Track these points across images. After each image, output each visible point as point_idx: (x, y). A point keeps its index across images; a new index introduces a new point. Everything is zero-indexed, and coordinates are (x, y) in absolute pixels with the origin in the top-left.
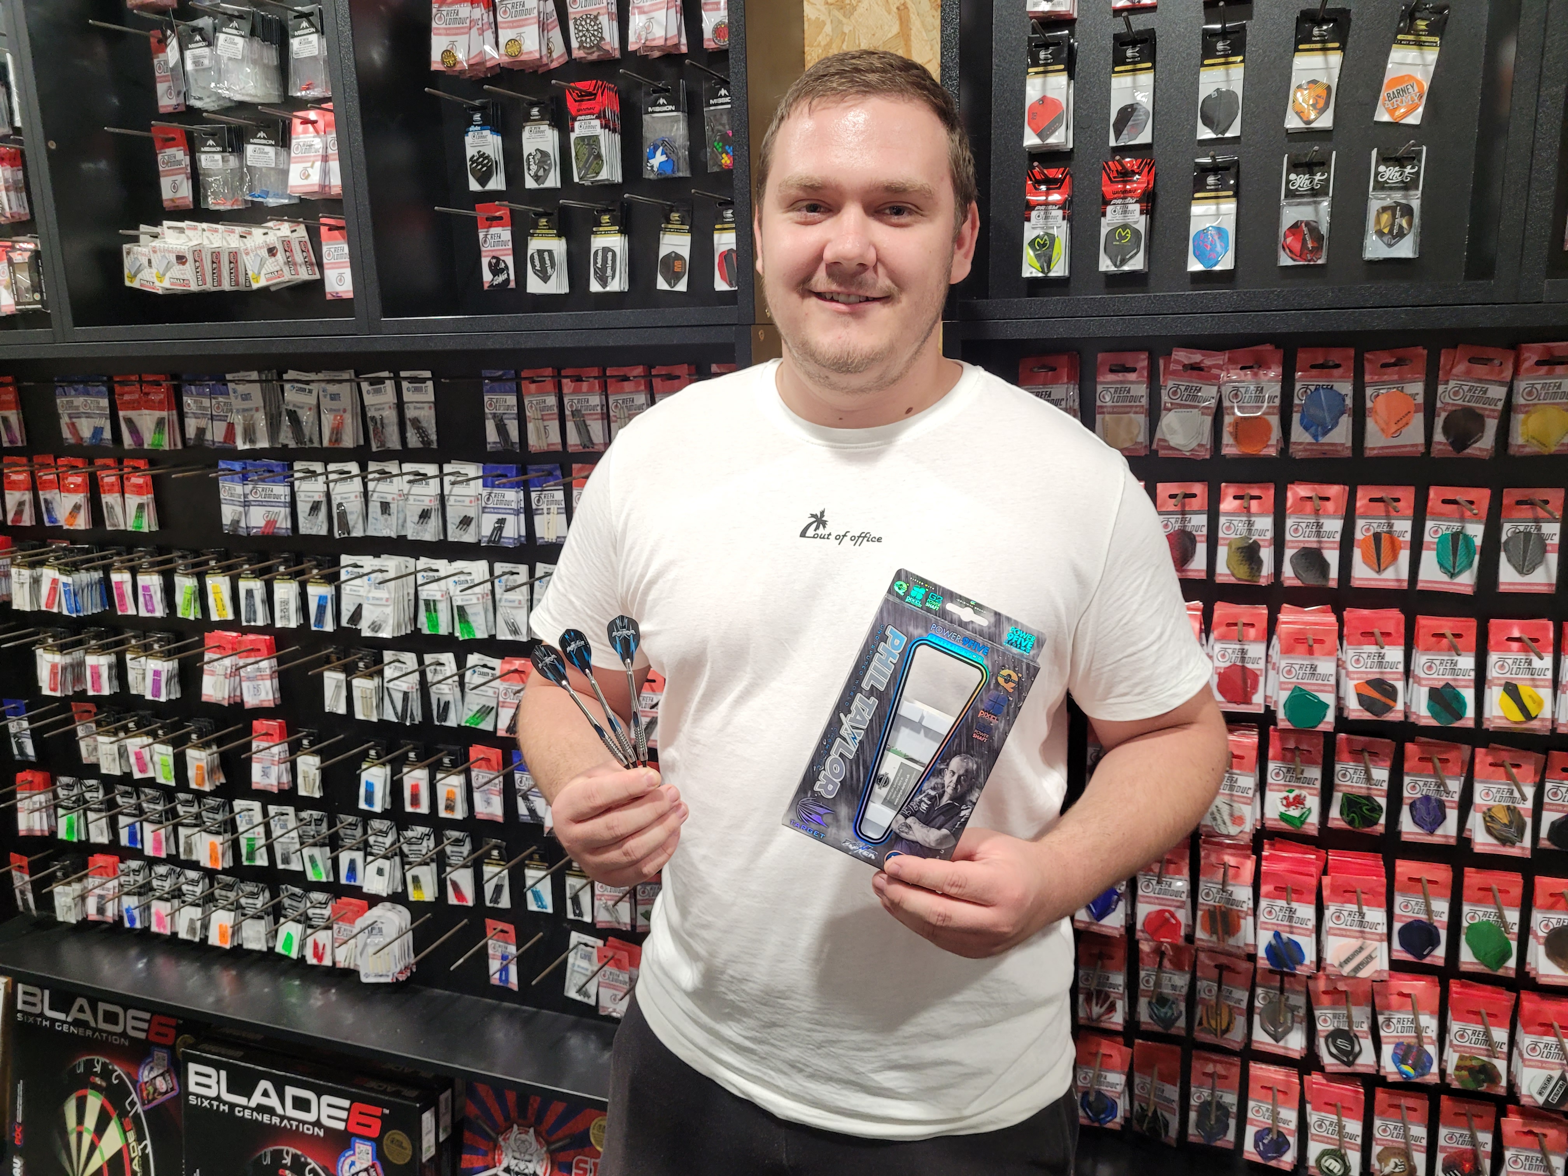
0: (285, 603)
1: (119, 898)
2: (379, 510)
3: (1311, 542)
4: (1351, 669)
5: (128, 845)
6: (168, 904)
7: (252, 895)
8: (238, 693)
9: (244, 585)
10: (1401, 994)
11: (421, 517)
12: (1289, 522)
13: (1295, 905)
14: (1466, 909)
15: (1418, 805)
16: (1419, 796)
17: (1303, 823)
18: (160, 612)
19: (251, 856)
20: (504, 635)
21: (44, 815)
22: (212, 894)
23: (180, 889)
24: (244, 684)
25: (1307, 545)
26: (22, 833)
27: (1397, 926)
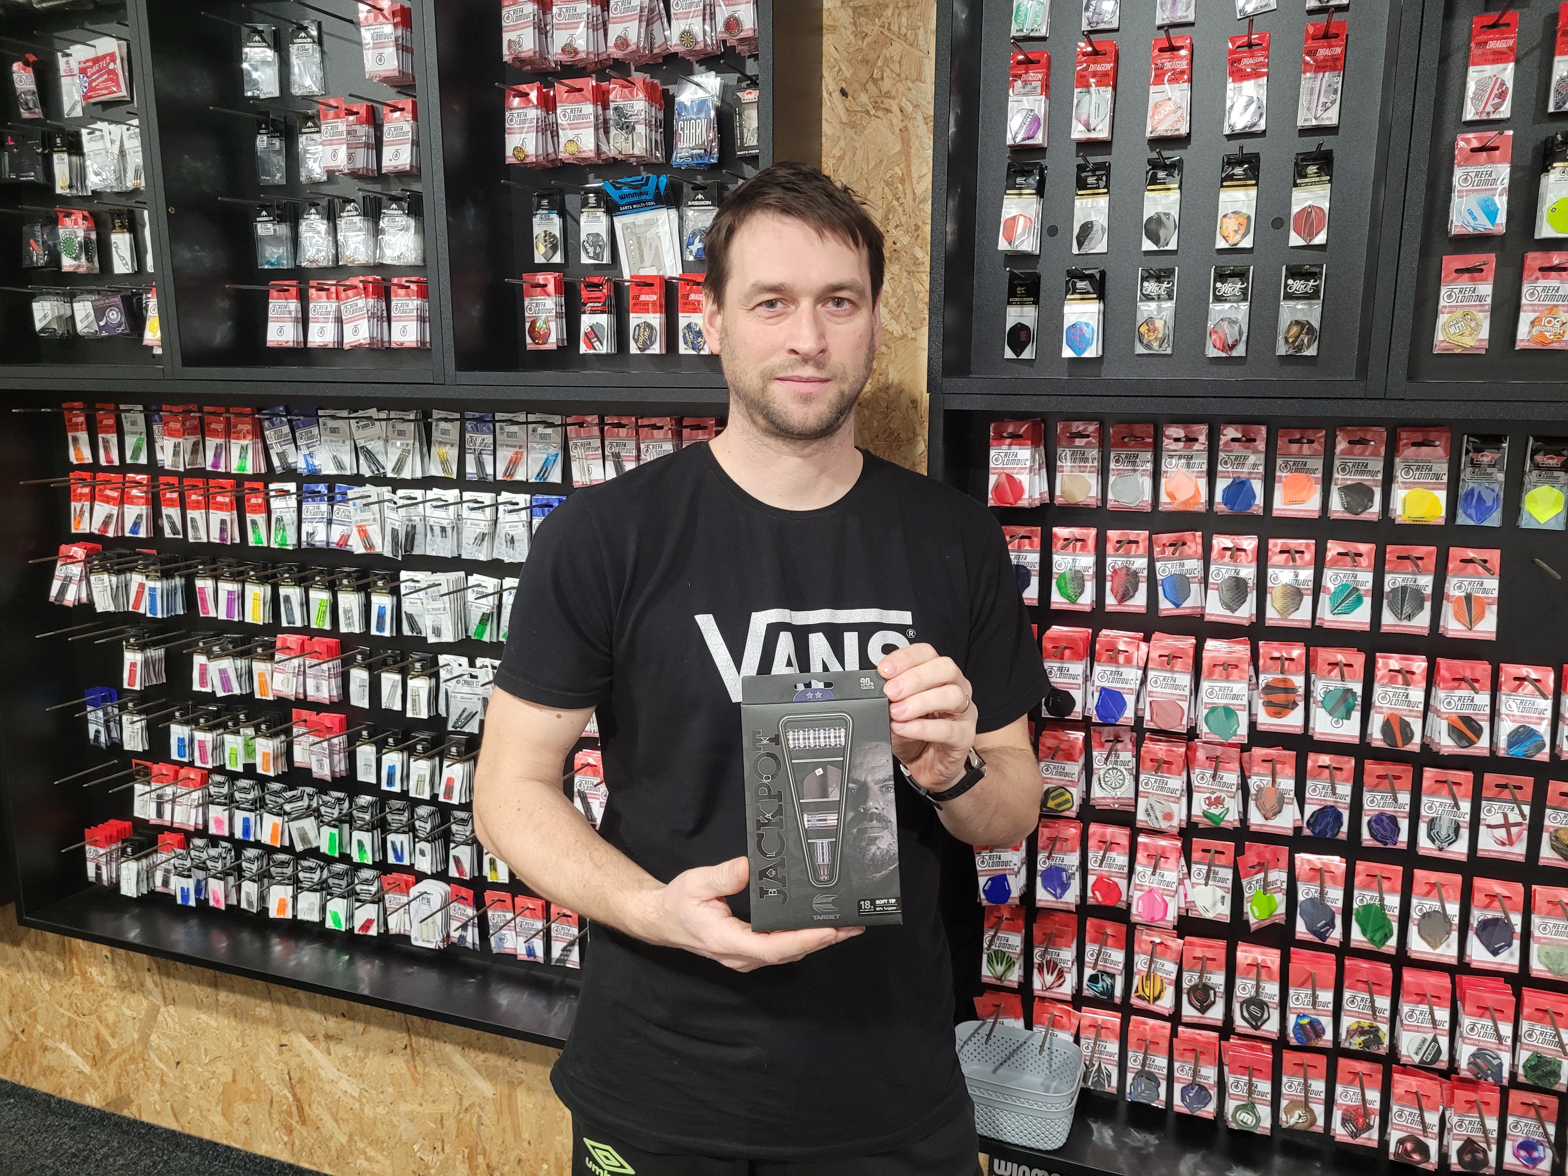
0: (349, 612)
7: (310, 870)
8: (301, 689)
14: (1356, 893)
17: (1224, 820)
22: (269, 871)
24: (308, 682)
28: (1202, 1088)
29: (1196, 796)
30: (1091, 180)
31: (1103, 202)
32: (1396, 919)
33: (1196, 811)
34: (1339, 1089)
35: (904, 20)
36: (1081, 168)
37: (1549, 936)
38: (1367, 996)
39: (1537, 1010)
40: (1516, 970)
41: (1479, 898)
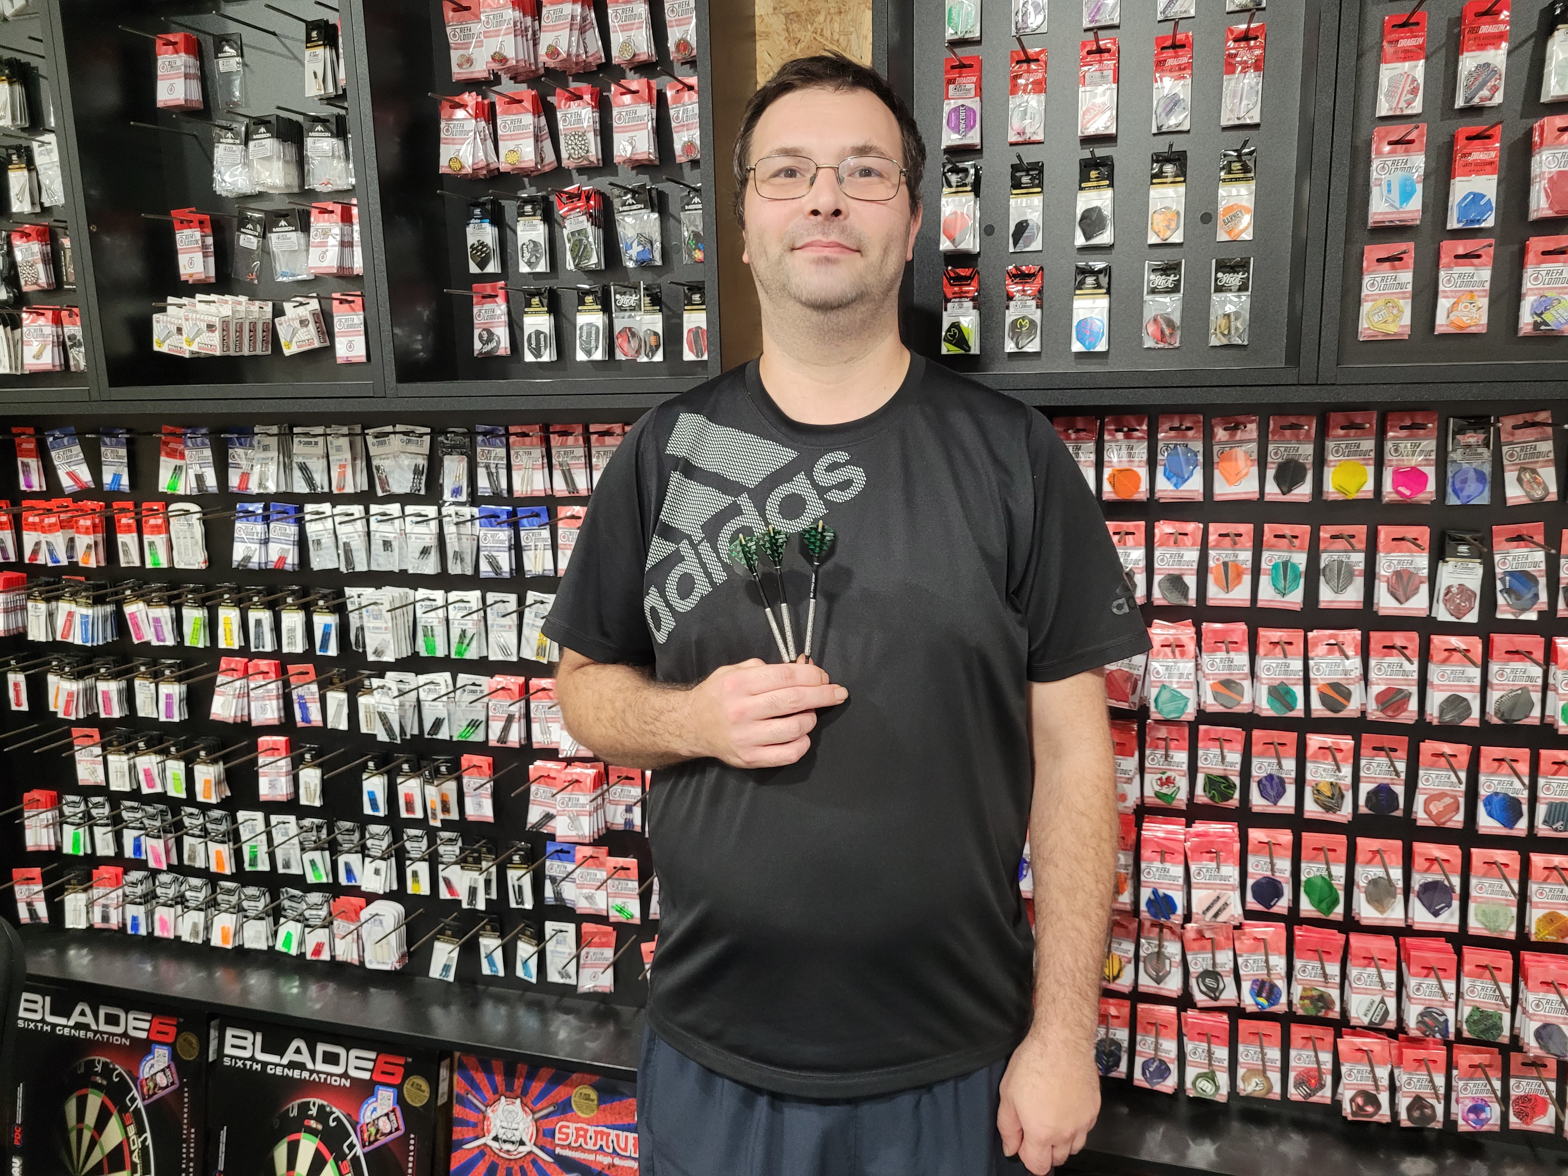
0: (292, 630)
1: (123, 906)
2: (382, 548)
3: (1175, 570)
4: (1207, 671)
5: (132, 856)
6: (172, 910)
7: (256, 898)
8: (246, 713)
9: (253, 615)
10: (1255, 939)
11: (422, 553)
12: (1157, 553)
13: (1167, 865)
14: (1304, 865)
15: (1264, 781)
16: (1265, 774)
17: (1174, 799)
18: (170, 642)
19: (253, 862)
20: (495, 655)
21: (51, 831)
22: (215, 899)
23: (182, 896)
24: (253, 704)
25: (1171, 572)
26: (29, 849)
27: (1250, 882)
28: (1162, 1062)
29: (1147, 777)
30: (1025, 180)
31: (1037, 201)
32: (1342, 887)
33: (1149, 792)
34: (1293, 1053)
35: (836, 26)
36: (1015, 168)
37: (1485, 895)
38: (1318, 964)
39: (1477, 966)
40: (1456, 929)
41: (1419, 862)
